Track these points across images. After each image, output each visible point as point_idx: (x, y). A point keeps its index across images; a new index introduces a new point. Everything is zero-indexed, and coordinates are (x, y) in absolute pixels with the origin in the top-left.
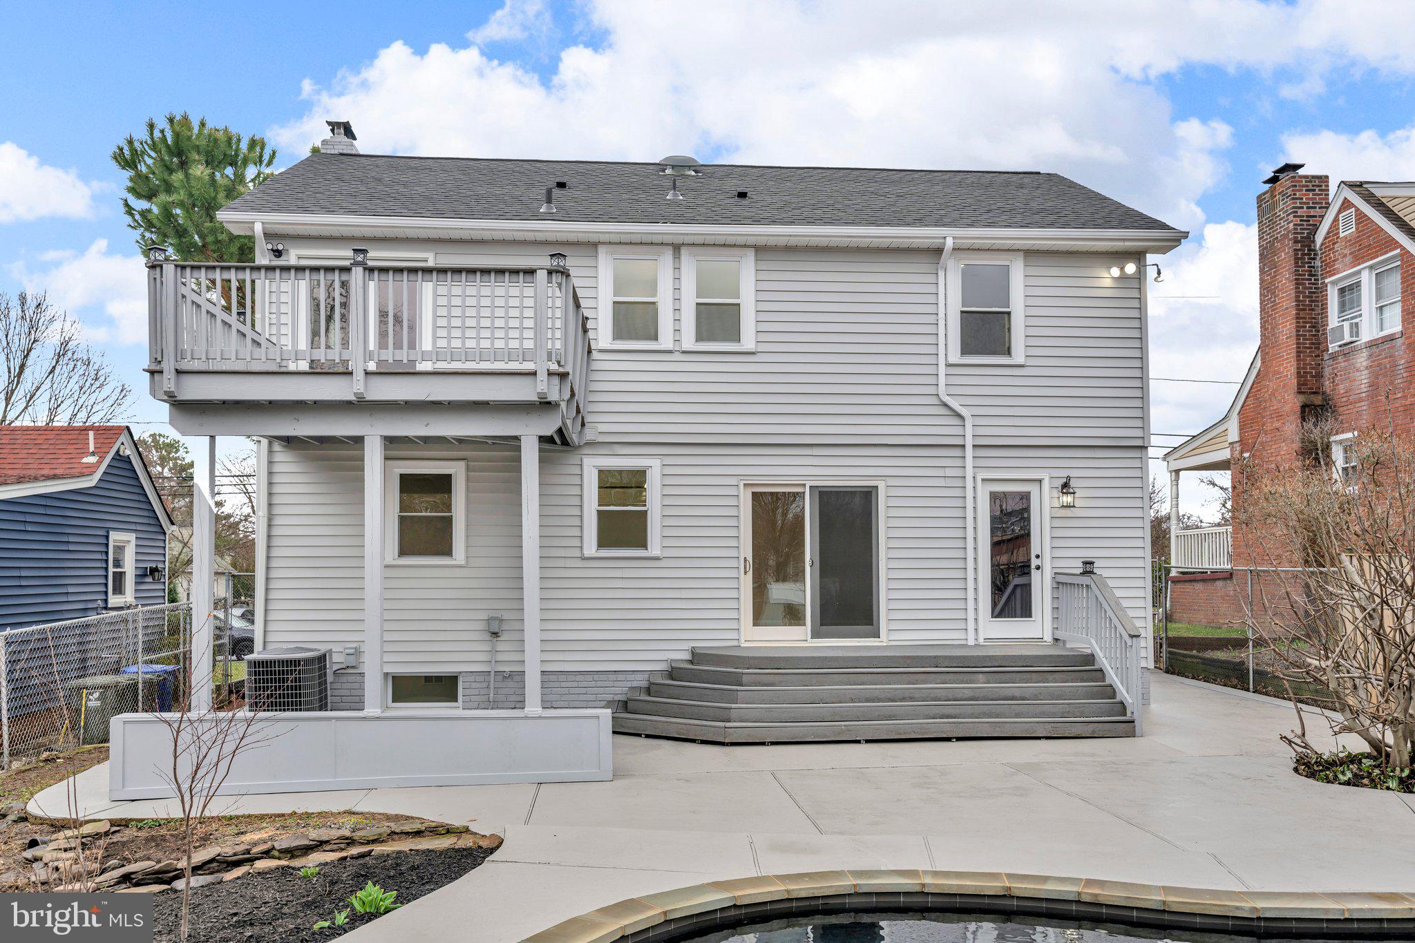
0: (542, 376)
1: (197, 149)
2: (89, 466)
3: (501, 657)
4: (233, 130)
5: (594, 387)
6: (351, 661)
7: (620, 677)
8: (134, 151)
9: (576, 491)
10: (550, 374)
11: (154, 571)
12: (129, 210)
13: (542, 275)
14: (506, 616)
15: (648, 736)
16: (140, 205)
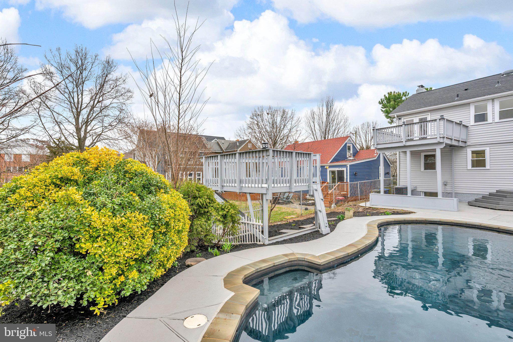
0: (438, 138)
1: (392, 98)
2: (375, 156)
3: (447, 189)
4: (400, 92)
5: (469, 134)
6: (415, 189)
7: (478, 195)
8: (382, 101)
9: (466, 156)
10: (440, 137)
11: (388, 173)
12: (382, 111)
13: (438, 120)
14: (448, 181)
15: (478, 207)
16: (384, 110)
